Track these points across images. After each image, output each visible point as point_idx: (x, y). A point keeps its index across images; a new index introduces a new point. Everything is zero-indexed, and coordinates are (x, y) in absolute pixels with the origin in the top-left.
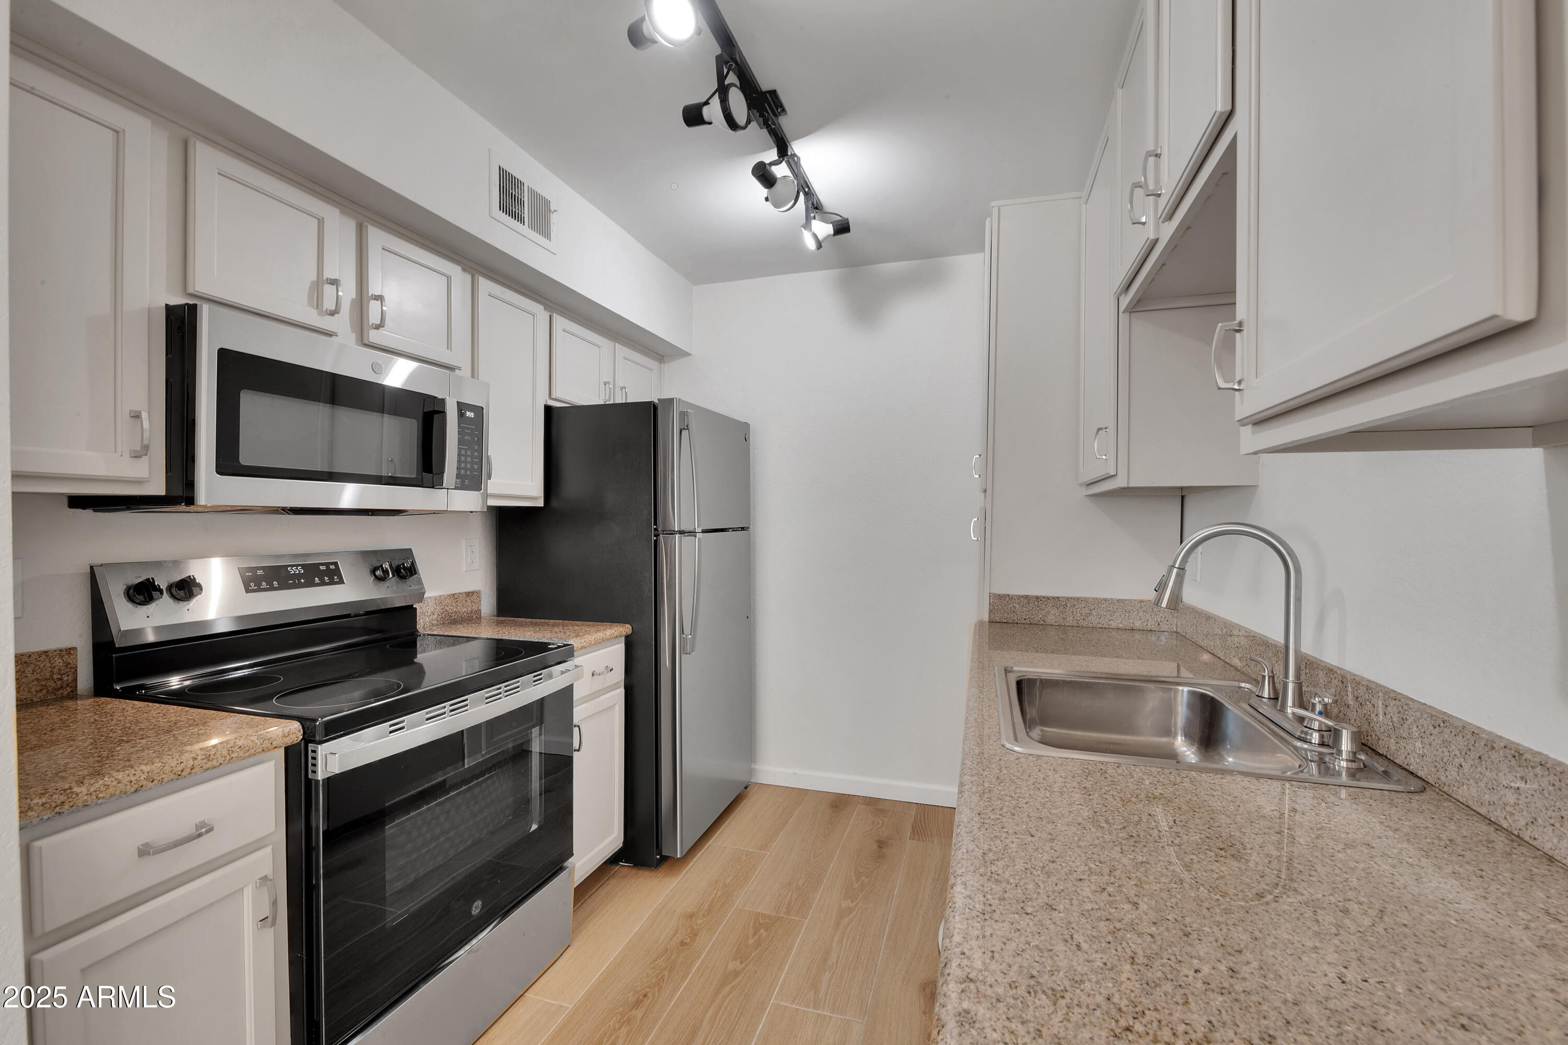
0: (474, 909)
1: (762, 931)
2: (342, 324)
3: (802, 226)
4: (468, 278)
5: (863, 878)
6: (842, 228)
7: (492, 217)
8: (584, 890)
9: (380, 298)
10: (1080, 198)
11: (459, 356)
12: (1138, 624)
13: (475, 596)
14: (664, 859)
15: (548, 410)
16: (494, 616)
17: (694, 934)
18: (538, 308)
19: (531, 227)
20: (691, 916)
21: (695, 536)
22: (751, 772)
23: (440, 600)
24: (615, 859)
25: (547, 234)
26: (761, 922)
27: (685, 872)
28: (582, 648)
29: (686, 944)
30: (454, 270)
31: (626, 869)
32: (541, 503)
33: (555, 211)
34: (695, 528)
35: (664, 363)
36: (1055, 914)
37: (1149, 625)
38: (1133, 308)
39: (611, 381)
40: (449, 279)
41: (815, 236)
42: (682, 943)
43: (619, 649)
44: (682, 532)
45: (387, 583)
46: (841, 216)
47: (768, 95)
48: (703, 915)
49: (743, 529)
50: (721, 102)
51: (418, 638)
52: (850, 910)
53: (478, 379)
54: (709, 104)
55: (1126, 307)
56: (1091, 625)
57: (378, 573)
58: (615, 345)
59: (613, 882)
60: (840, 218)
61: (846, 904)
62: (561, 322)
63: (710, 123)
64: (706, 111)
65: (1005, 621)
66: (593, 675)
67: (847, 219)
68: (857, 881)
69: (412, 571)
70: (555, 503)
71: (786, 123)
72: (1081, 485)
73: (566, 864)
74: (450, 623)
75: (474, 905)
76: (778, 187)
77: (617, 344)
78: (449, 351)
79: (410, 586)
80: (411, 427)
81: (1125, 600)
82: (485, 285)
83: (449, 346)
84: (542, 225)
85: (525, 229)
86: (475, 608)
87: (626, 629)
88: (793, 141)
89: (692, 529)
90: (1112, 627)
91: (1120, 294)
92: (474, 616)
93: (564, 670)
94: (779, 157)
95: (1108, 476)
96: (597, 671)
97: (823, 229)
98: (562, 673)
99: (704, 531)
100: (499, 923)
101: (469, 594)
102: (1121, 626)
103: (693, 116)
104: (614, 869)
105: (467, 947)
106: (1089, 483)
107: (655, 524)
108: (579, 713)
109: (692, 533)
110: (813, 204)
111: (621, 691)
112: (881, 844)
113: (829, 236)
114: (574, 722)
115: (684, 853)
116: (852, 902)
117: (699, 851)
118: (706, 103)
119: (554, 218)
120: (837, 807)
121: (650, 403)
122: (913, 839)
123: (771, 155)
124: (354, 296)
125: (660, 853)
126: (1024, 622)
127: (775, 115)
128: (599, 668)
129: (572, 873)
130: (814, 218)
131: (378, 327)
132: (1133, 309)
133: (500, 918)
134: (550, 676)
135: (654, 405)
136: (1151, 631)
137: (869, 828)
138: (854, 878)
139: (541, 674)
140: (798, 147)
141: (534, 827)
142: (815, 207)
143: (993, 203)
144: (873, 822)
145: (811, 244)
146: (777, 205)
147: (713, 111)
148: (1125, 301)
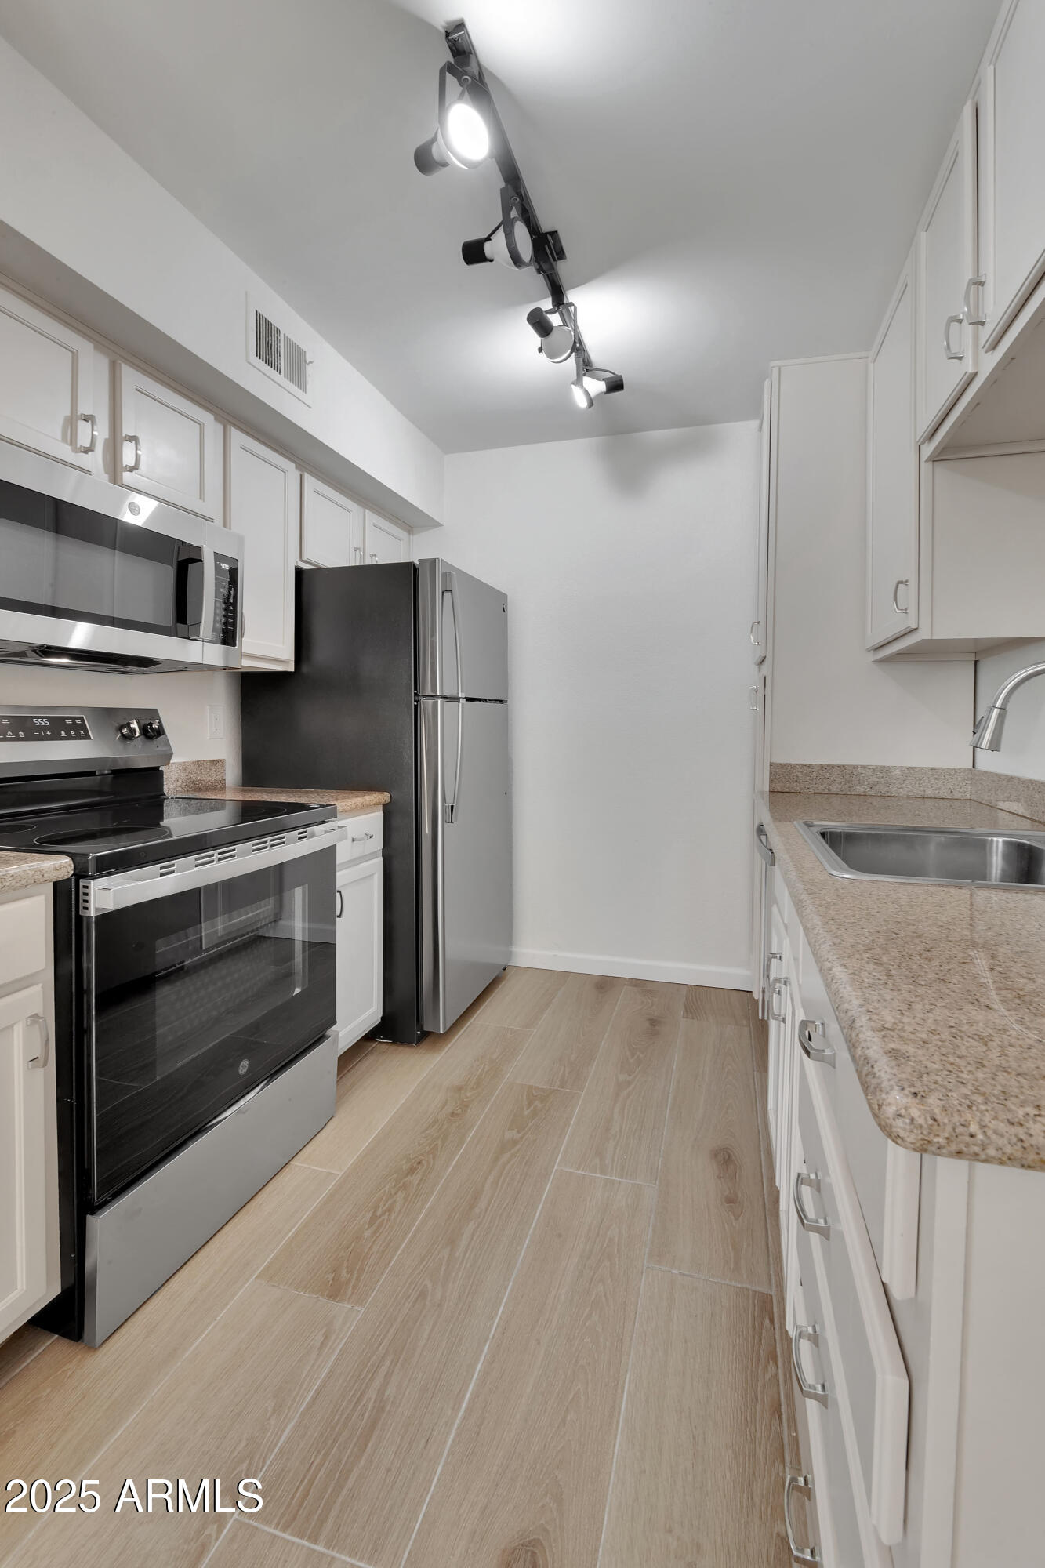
0: (241, 1068)
1: (537, 1103)
2: (95, 461)
3: (573, 383)
4: (220, 427)
5: (638, 1053)
6: (616, 385)
7: (249, 363)
8: (349, 1059)
9: (133, 439)
10: (866, 358)
11: (211, 506)
12: (929, 792)
13: (219, 765)
14: (426, 1035)
15: (299, 572)
16: (239, 786)
17: (465, 1106)
18: (290, 466)
19: (288, 376)
20: (460, 1089)
21: (459, 701)
22: (510, 954)
23: (184, 767)
24: (371, 1036)
25: (303, 387)
26: (535, 1094)
27: (446, 1049)
28: (344, 811)
29: (457, 1114)
30: (207, 418)
31: (384, 1046)
32: (291, 668)
33: (311, 362)
34: (458, 693)
35: (413, 534)
36: (950, 986)
37: (941, 792)
38: (938, 456)
39: (361, 546)
40: (201, 426)
41: (586, 393)
42: (453, 1114)
43: (378, 816)
44: (443, 697)
45: (135, 742)
46: (614, 374)
47: (549, 237)
48: (472, 1088)
49: (501, 701)
50: (506, 235)
51: (165, 801)
52: (629, 1083)
53: (230, 529)
54: (490, 240)
55: (930, 456)
56: (879, 794)
57: (124, 731)
58: (365, 512)
59: (371, 1059)
60: (612, 375)
61: (622, 1077)
62: (311, 482)
63: (492, 261)
64: (488, 248)
65: (787, 790)
66: (353, 840)
67: (621, 376)
68: (633, 1057)
69: (160, 732)
70: (305, 669)
71: (563, 268)
72: (868, 650)
73: (328, 1032)
74: (195, 791)
75: (241, 1064)
76: (554, 336)
77: (367, 511)
78: (201, 501)
79: (157, 745)
80: (167, 574)
81: (916, 768)
82: (237, 437)
83: (202, 496)
84: (297, 371)
85: (280, 378)
86: (219, 777)
87: (385, 797)
88: (569, 289)
89: (454, 693)
90: (901, 795)
91: (923, 443)
92: (219, 786)
93: (327, 829)
94: (554, 306)
95: (908, 630)
96: (357, 836)
97: (595, 386)
98: (326, 832)
99: (468, 699)
100: (267, 1085)
101: (213, 762)
102: (911, 794)
103: (474, 253)
104: (371, 1046)
105: (235, 1108)
106: (877, 646)
107: (416, 689)
108: (342, 877)
109: (456, 699)
110: (584, 361)
111: (380, 860)
112: (653, 1022)
113: (602, 393)
114: (337, 887)
115: (448, 1028)
116: (630, 1075)
117: (462, 1028)
118: (488, 239)
119: (309, 369)
120: (602, 988)
121: (411, 563)
122: (687, 1018)
123: (547, 304)
124: (107, 437)
125: (421, 1028)
126: (808, 791)
127: (554, 260)
128: (359, 835)
129: (336, 1041)
130: (584, 375)
131: (131, 469)
132: (934, 459)
133: (266, 1081)
134: (313, 835)
135: (414, 566)
136: (943, 798)
137: (640, 1007)
138: (628, 1053)
139: (305, 832)
140: (571, 296)
141: (297, 991)
142: (586, 367)
143: (773, 364)
144: (643, 1002)
145: (582, 402)
146: (551, 355)
147: (497, 247)
148: (928, 449)
